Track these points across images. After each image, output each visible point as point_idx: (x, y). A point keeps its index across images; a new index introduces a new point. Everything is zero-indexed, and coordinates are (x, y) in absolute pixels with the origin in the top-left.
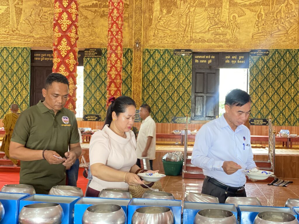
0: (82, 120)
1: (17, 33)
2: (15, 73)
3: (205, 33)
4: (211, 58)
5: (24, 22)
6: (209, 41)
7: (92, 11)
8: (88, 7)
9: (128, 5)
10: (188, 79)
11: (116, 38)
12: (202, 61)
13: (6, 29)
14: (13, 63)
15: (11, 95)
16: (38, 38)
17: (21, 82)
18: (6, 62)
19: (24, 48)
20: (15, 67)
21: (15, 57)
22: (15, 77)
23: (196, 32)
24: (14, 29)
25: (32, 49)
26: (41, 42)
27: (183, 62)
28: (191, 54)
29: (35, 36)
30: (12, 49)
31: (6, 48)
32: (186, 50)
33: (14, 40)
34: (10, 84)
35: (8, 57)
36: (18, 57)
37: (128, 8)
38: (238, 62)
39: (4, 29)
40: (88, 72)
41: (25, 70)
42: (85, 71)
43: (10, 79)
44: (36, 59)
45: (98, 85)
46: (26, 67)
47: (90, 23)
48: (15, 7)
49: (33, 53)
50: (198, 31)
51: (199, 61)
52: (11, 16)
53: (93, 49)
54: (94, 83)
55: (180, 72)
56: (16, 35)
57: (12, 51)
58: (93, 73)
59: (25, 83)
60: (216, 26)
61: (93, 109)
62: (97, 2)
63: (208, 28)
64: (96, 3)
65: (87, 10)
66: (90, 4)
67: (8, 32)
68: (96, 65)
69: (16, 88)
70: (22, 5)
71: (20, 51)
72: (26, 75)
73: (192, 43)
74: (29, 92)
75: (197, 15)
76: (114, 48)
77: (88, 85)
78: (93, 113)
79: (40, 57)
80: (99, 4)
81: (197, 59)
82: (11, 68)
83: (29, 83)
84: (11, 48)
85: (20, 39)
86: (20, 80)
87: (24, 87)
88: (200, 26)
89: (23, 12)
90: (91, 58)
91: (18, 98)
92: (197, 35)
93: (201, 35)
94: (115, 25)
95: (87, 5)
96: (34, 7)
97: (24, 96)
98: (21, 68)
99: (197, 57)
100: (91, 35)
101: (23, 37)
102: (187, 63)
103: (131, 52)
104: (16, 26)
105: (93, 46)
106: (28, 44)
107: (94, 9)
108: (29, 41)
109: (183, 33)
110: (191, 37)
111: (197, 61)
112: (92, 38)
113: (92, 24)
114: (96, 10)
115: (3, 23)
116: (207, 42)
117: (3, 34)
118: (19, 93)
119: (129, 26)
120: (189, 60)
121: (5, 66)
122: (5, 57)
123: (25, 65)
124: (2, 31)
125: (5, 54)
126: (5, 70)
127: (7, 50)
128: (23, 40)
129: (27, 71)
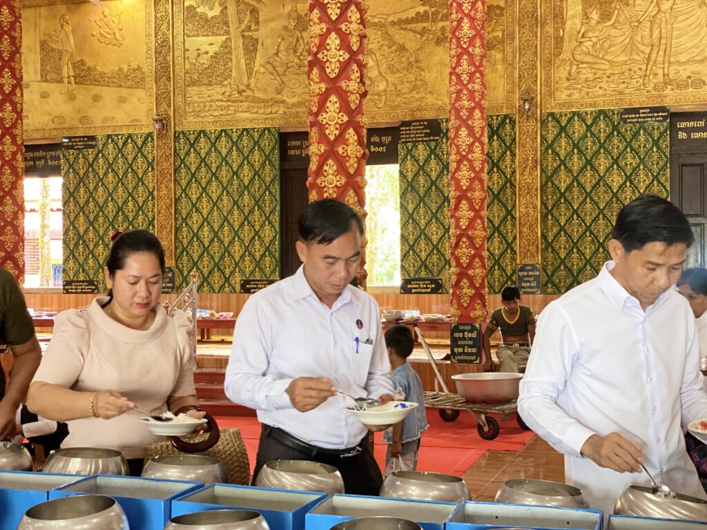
0: (398, 291)
1: (247, 97)
2: (246, 188)
3: (702, 62)
5: (262, 70)
7: (415, 32)
8: (407, 21)
9: (502, 9)
10: (659, 182)
11: (468, 89)
12: (697, 135)
13: (224, 89)
14: (241, 166)
15: (239, 238)
16: (294, 105)
17: (260, 208)
18: (227, 163)
19: (265, 129)
20: (246, 173)
21: (246, 151)
22: (246, 197)
23: (678, 63)
24: (241, 87)
25: (282, 131)
26: (302, 114)
27: (647, 140)
28: (665, 118)
29: (288, 100)
30: (239, 133)
31: (225, 131)
32: (654, 110)
33: (242, 112)
34: (236, 212)
35: (230, 151)
36: (251, 151)
37: (502, 15)
39: (220, 90)
40: (410, 176)
41: (268, 179)
42: (402, 175)
43: (235, 203)
44: (292, 152)
45: (434, 207)
46: (270, 173)
47: (412, 59)
48: (243, 36)
49: (284, 137)
50: (683, 58)
51: (689, 135)
52: (234, 57)
53: (420, 121)
54: (425, 204)
55: (638, 166)
56: (246, 101)
57: (239, 137)
58: (422, 179)
59: (267, 210)
61: (424, 264)
62: (427, 8)
64: (426, 12)
65: (405, 29)
66: (412, 14)
67: (230, 96)
68: (427, 161)
69: (249, 222)
70: (257, 30)
71: (256, 137)
72: (270, 192)
73: (668, 91)
74: (278, 230)
75: (680, 18)
76: (464, 113)
77: (411, 207)
78: (423, 274)
79: (301, 147)
80: (433, 14)
81: (681, 129)
82: (238, 177)
83: (278, 208)
84: (236, 132)
85: (256, 110)
86: (257, 203)
87: (267, 218)
88: (689, 45)
89: (259, 47)
90: (415, 144)
91: (253, 245)
92: (681, 68)
93: (691, 68)
94: (465, 57)
95: (404, 18)
96: (284, 33)
97: (267, 240)
98: (259, 177)
99: (683, 125)
100: (415, 88)
101: (262, 104)
102: (656, 143)
103: (513, 122)
104: (245, 80)
105: (419, 115)
106: (272, 119)
107: (419, 26)
108: (276, 113)
109: (644, 67)
110: (664, 75)
111: (682, 135)
112: (418, 96)
113: (417, 61)
114: (424, 28)
115: (218, 76)
117: (218, 100)
118: (257, 233)
119: (504, 60)
120: (661, 134)
121: (224, 173)
122: (224, 152)
123: (268, 168)
124: (216, 92)
125: (223, 145)
126: (225, 181)
127: (229, 137)
128: (262, 111)
129: (272, 181)
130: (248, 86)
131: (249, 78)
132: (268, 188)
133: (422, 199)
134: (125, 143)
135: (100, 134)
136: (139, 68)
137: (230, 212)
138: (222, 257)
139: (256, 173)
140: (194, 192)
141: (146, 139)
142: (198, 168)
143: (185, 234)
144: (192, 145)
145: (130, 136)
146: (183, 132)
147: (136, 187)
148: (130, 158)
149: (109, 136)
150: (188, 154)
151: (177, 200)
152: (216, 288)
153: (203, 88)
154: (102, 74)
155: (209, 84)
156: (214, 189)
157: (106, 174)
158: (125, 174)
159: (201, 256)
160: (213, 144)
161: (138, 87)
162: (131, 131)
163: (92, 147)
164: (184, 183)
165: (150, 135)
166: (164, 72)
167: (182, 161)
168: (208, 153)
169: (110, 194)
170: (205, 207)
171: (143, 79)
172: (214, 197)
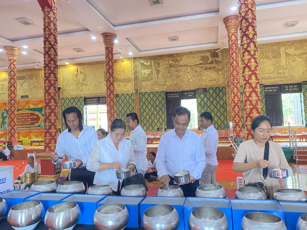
1: (157, 84)
2: (158, 106)
3: (271, 73)
4: (275, 88)
5: (161, 77)
6: (275, 78)
7: (199, 67)
8: (197, 65)
9: (221, 62)
12: (270, 91)
14: (156, 100)
15: (156, 118)
16: (169, 86)
17: (161, 110)
18: (152, 100)
19: (162, 91)
20: (157, 102)
21: (157, 97)
22: (158, 108)
23: (265, 73)
24: (156, 82)
25: (166, 92)
26: (171, 88)
28: (263, 87)
29: (168, 84)
30: (155, 92)
33: (156, 87)
34: (155, 112)
36: (159, 97)
38: (294, 89)
39: (150, 82)
40: (199, 102)
41: (163, 103)
42: (197, 102)
43: (155, 109)
44: (168, 97)
46: (164, 102)
47: (199, 74)
48: (156, 69)
49: (167, 93)
50: (266, 72)
51: (268, 91)
52: (153, 75)
53: (201, 88)
57: (155, 93)
58: (202, 102)
59: (163, 111)
60: (278, 69)
62: (202, 62)
63: (272, 70)
65: (197, 67)
66: (198, 63)
67: (153, 84)
68: (204, 98)
69: (159, 114)
70: (159, 68)
71: (160, 93)
73: (263, 80)
74: (166, 116)
75: (265, 63)
76: (235, 84)
77: (200, 109)
79: (171, 96)
80: (204, 63)
81: (266, 89)
82: (155, 103)
83: (166, 110)
85: (159, 87)
87: (163, 113)
88: (268, 69)
89: (160, 72)
90: (200, 94)
91: (160, 119)
92: (266, 75)
93: (268, 75)
94: (235, 70)
95: (197, 64)
96: (166, 68)
97: (163, 118)
98: (161, 103)
99: (266, 88)
101: (161, 85)
103: (225, 88)
106: (164, 89)
108: (165, 87)
110: (262, 77)
111: (266, 91)
112: (201, 83)
114: (202, 66)
115: (150, 79)
116: (273, 79)
117: (150, 85)
118: (161, 116)
119: (222, 73)
120: (262, 90)
121: (152, 102)
122: (152, 97)
123: (163, 101)
124: (149, 83)
125: (151, 96)
126: (152, 104)
127: (153, 93)
128: (161, 87)
129: (164, 104)
130: (157, 81)
131: (157, 79)
132: (163, 106)
133: (203, 107)
134: (126, 96)
135: (120, 94)
136: (130, 78)
137: (154, 111)
138: (152, 123)
140: (144, 107)
141: (132, 95)
142: (145, 101)
143: (142, 117)
144: (143, 96)
145: (127, 94)
146: (141, 93)
147: (129, 106)
148: (128, 99)
149: (122, 94)
150: (142, 98)
151: (140, 109)
152: (151, 130)
153: (146, 82)
154: (120, 79)
155: (148, 81)
156: (149, 106)
157: (122, 103)
158: (127, 103)
159: (146, 122)
160: (149, 95)
161: (129, 82)
162: (128, 93)
163: (118, 97)
164: (142, 105)
165: (133, 94)
166: (136, 78)
167: (141, 100)
168: (148, 98)
169: (123, 108)
170: (147, 110)
171: (130, 80)
172: (150, 108)
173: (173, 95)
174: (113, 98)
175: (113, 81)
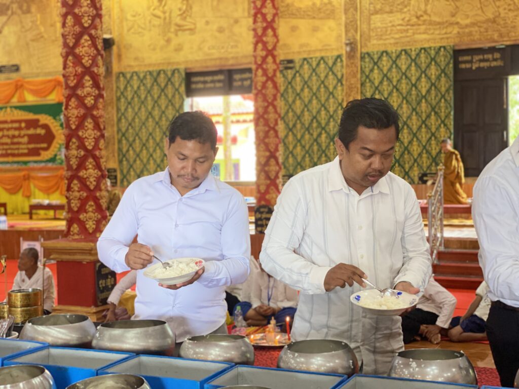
1: (425, 21)
2: (424, 97)
13: (403, 16)
14: (419, 79)
15: (418, 139)
16: (467, 26)
17: (436, 113)
18: (406, 77)
19: (441, 47)
20: (424, 86)
22: (423, 104)
24: (419, 13)
25: (457, 48)
26: (474, 33)
29: (462, 22)
30: (417, 51)
31: (405, 51)
33: (420, 33)
34: (414, 117)
35: (409, 67)
36: (428, 66)
39: (399, 16)
41: (443, 89)
43: (414, 110)
44: (463, 66)
46: (445, 84)
49: (457, 53)
56: (423, 24)
57: (417, 55)
59: (443, 115)
67: (409, 21)
69: (426, 126)
71: (432, 54)
72: (446, 100)
74: (452, 131)
79: (471, 62)
82: (416, 88)
83: (452, 113)
85: (432, 31)
86: (433, 109)
87: (443, 122)
91: (430, 144)
98: (436, 87)
101: (438, 26)
104: (423, 7)
106: (447, 38)
108: (450, 33)
115: (398, 5)
117: (399, 25)
118: (433, 134)
121: (404, 86)
122: (404, 68)
123: (443, 79)
124: (397, 18)
125: (403, 63)
126: (404, 91)
127: (408, 55)
128: (437, 32)
129: (447, 91)
130: (425, 12)
131: (426, 5)
132: (443, 96)
134: (318, 64)
135: (297, 58)
136: (330, 3)
138: (402, 155)
139: (433, 84)
141: (336, 60)
142: (381, 83)
144: (375, 63)
145: (322, 58)
146: (368, 54)
147: (327, 100)
148: (323, 76)
149: (305, 59)
150: (372, 70)
153: (385, 16)
154: (299, 10)
155: (391, 12)
157: (302, 90)
158: (318, 89)
160: (395, 62)
161: (328, 18)
162: (323, 54)
163: (291, 68)
164: (368, 95)
165: (339, 57)
166: (352, 4)
167: (367, 77)
168: (390, 70)
169: (306, 106)
171: (333, 11)
173: (481, 61)
174: (275, 71)
175: (275, 15)
